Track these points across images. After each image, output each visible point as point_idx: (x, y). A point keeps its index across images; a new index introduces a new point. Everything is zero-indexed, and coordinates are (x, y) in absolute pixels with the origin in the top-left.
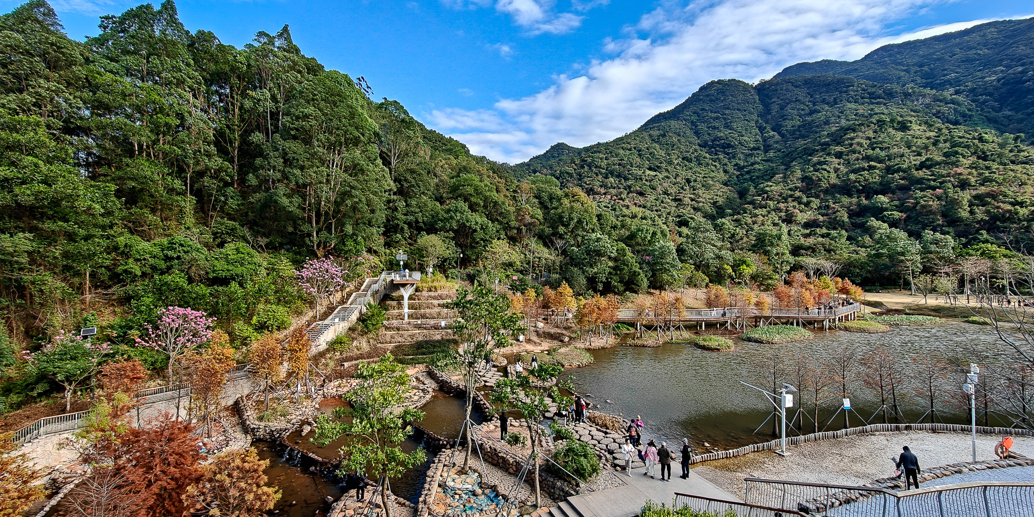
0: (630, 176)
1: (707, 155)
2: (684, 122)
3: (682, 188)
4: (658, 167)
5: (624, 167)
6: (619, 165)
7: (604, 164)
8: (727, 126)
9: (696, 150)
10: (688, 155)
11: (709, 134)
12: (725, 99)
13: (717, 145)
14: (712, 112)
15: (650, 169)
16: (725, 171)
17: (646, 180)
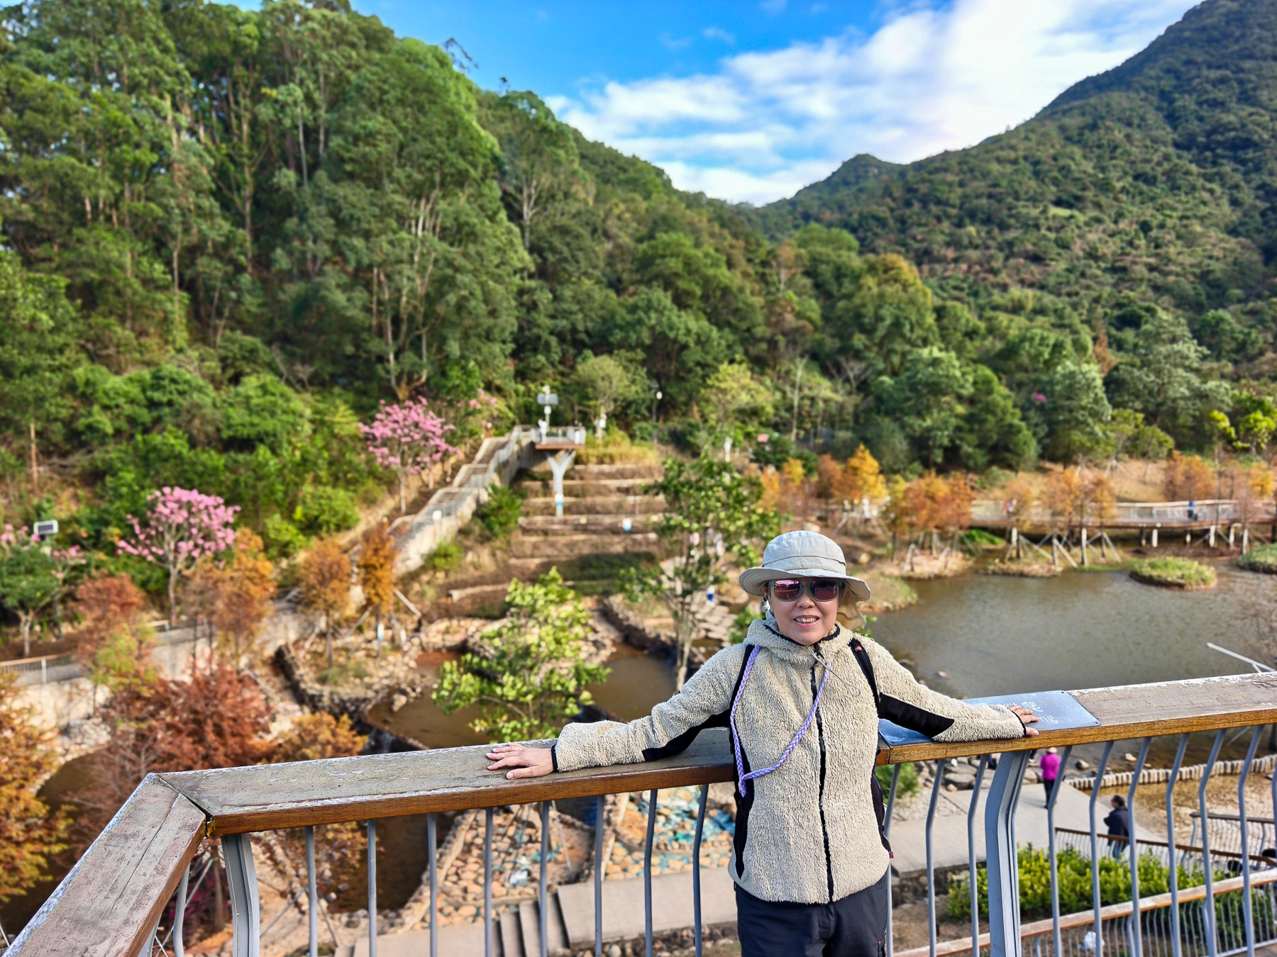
0: (1012, 221)
1: (1194, 168)
2: (1143, 94)
3: (1131, 244)
4: (1078, 198)
5: (1000, 201)
6: (990, 196)
7: (955, 196)
8: (1246, 98)
9: (1167, 158)
10: (1147, 168)
11: (1201, 119)
12: (1243, 36)
13: (1219, 144)
14: (1210, 67)
15: (1059, 203)
16: (1235, 203)
17: (1049, 229)
